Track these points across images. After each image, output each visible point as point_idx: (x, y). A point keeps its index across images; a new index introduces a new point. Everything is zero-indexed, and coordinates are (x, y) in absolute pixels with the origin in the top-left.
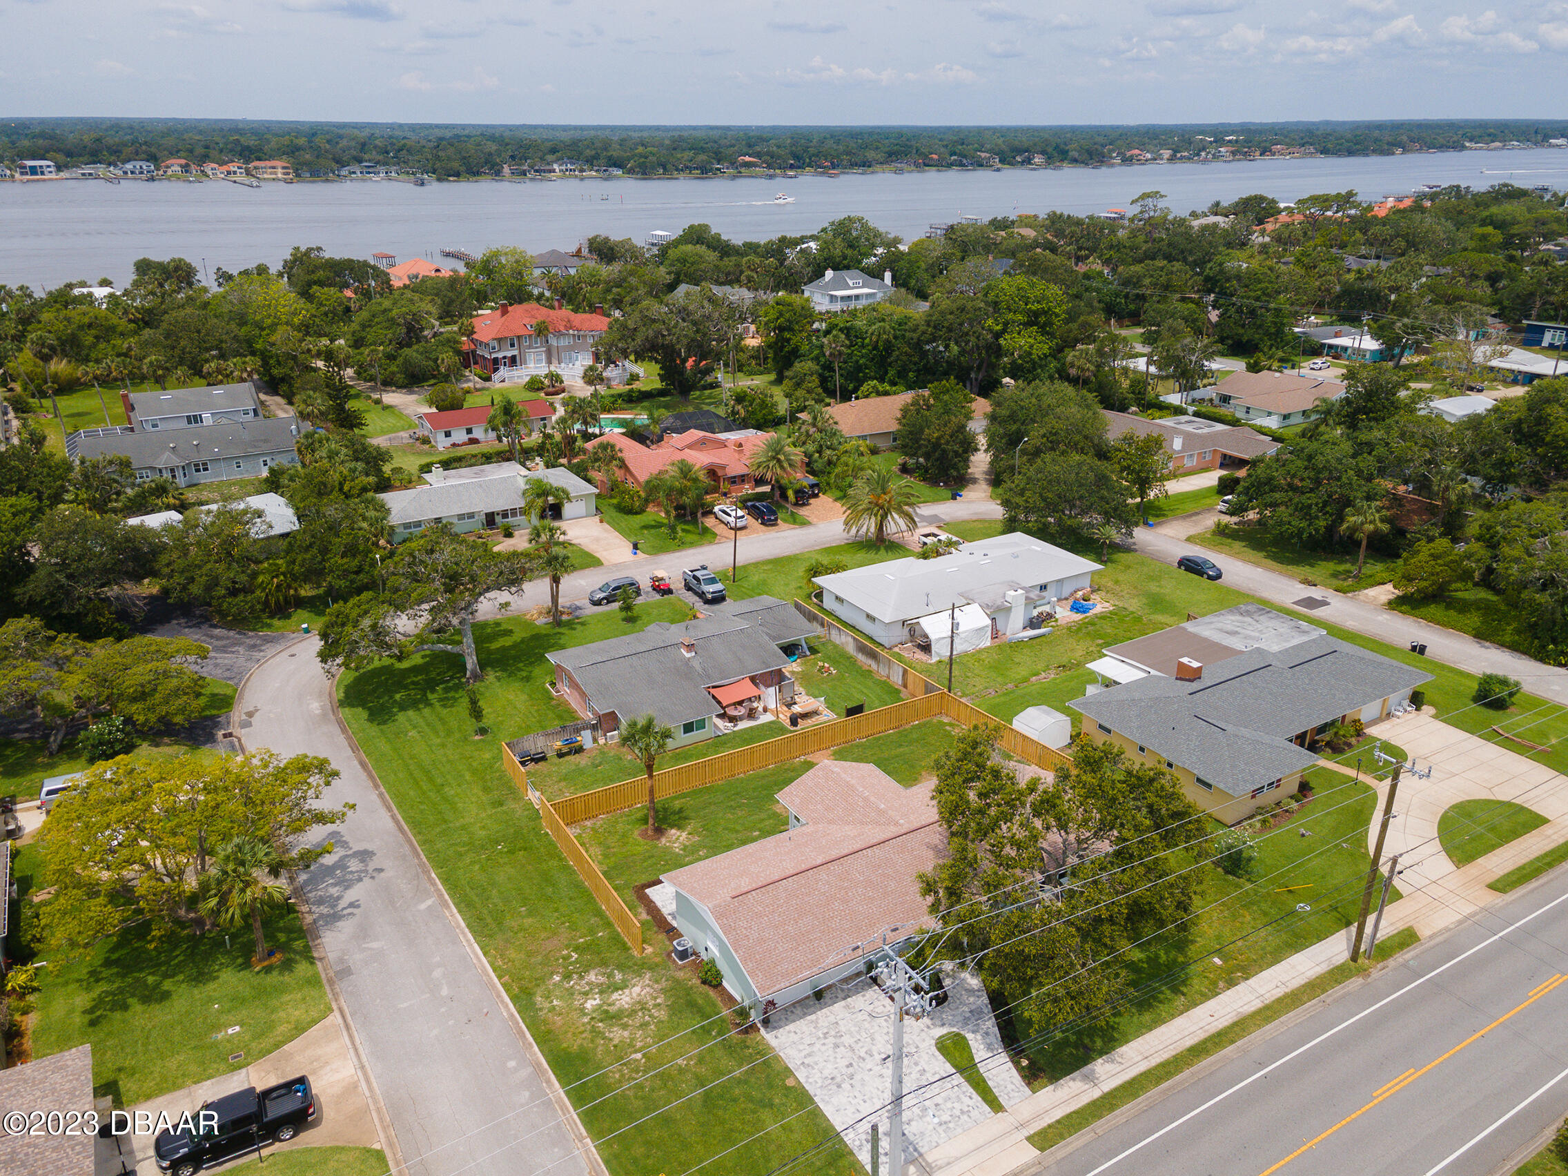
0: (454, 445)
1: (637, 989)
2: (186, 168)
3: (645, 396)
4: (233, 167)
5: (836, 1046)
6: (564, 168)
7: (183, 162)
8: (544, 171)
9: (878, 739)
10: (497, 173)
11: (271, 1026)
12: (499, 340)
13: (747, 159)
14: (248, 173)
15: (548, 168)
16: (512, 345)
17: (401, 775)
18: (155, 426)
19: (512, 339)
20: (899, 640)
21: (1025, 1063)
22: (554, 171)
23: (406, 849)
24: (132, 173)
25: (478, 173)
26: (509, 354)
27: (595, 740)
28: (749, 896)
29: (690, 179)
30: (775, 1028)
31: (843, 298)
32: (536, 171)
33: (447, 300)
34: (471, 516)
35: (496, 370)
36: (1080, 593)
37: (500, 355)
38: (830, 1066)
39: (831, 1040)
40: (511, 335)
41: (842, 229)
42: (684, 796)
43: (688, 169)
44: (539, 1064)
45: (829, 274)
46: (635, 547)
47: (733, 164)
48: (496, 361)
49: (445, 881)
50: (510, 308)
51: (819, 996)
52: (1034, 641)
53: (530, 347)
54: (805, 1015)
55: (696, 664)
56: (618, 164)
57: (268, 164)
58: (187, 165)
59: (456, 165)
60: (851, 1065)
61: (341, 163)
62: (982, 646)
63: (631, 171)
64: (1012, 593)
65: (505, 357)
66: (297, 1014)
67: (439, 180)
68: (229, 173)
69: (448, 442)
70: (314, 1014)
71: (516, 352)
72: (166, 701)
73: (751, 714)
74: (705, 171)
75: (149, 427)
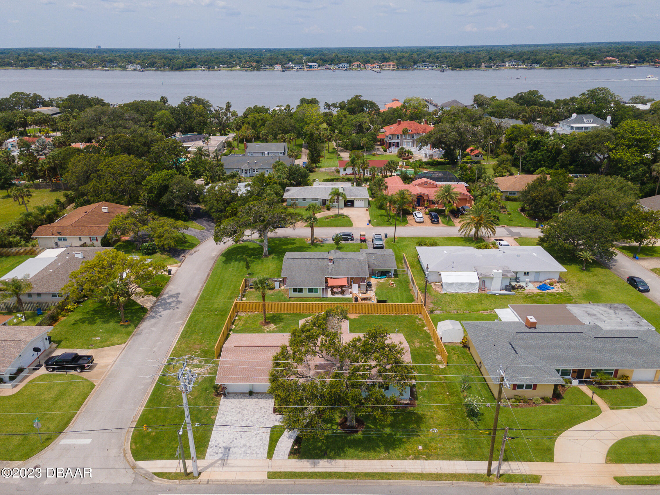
0: (346, 174)
1: (203, 369)
2: (359, 66)
3: (439, 164)
4: (375, 65)
5: (239, 412)
6: (511, 64)
7: (358, 63)
8: (501, 66)
9: (383, 316)
10: (479, 66)
11: (106, 340)
12: (393, 135)
13: (611, 58)
14: (380, 67)
15: (503, 64)
16: (398, 138)
17: (214, 281)
18: (252, 155)
19: (398, 135)
20: (436, 281)
21: (296, 447)
22: (505, 66)
23: (191, 305)
24: (342, 67)
25: (470, 67)
26: (396, 141)
27: (280, 287)
28: (241, 348)
29: (575, 68)
30: (227, 398)
31: (578, 128)
32: (497, 66)
33: (390, 118)
34: (317, 200)
35: (389, 147)
36: (548, 281)
37: (392, 141)
38: (230, 418)
39: (240, 410)
40: (398, 133)
41: (592, 94)
42: (289, 314)
43: (575, 64)
44: (155, 380)
45: (574, 116)
46: (370, 222)
47: (601, 61)
48: (390, 144)
49: (191, 317)
50: (402, 122)
51: (251, 394)
52: (501, 296)
53: (406, 139)
54: (241, 398)
55: (330, 268)
56: (538, 62)
57: (388, 63)
58: (360, 64)
59: (461, 63)
60: (237, 420)
61: (415, 63)
62: (473, 292)
63: (544, 65)
64: (495, 271)
65: (394, 143)
66: (116, 340)
67: (452, 70)
68: (373, 67)
69: (344, 173)
70: (119, 342)
71: (399, 141)
72: (164, 240)
73: (342, 293)
74: (583, 65)
75: (250, 155)
